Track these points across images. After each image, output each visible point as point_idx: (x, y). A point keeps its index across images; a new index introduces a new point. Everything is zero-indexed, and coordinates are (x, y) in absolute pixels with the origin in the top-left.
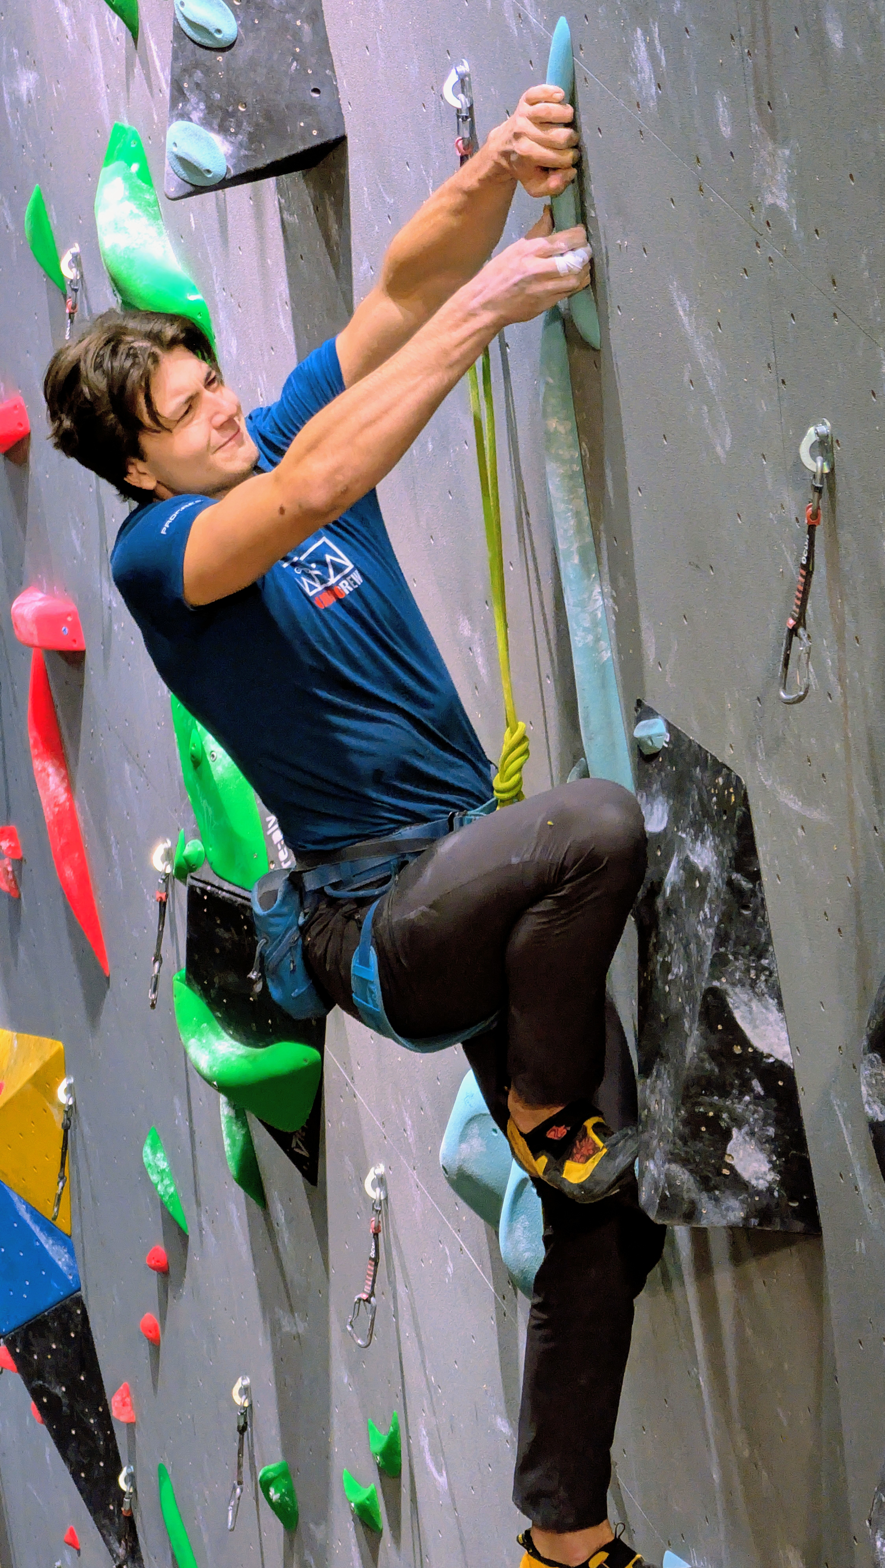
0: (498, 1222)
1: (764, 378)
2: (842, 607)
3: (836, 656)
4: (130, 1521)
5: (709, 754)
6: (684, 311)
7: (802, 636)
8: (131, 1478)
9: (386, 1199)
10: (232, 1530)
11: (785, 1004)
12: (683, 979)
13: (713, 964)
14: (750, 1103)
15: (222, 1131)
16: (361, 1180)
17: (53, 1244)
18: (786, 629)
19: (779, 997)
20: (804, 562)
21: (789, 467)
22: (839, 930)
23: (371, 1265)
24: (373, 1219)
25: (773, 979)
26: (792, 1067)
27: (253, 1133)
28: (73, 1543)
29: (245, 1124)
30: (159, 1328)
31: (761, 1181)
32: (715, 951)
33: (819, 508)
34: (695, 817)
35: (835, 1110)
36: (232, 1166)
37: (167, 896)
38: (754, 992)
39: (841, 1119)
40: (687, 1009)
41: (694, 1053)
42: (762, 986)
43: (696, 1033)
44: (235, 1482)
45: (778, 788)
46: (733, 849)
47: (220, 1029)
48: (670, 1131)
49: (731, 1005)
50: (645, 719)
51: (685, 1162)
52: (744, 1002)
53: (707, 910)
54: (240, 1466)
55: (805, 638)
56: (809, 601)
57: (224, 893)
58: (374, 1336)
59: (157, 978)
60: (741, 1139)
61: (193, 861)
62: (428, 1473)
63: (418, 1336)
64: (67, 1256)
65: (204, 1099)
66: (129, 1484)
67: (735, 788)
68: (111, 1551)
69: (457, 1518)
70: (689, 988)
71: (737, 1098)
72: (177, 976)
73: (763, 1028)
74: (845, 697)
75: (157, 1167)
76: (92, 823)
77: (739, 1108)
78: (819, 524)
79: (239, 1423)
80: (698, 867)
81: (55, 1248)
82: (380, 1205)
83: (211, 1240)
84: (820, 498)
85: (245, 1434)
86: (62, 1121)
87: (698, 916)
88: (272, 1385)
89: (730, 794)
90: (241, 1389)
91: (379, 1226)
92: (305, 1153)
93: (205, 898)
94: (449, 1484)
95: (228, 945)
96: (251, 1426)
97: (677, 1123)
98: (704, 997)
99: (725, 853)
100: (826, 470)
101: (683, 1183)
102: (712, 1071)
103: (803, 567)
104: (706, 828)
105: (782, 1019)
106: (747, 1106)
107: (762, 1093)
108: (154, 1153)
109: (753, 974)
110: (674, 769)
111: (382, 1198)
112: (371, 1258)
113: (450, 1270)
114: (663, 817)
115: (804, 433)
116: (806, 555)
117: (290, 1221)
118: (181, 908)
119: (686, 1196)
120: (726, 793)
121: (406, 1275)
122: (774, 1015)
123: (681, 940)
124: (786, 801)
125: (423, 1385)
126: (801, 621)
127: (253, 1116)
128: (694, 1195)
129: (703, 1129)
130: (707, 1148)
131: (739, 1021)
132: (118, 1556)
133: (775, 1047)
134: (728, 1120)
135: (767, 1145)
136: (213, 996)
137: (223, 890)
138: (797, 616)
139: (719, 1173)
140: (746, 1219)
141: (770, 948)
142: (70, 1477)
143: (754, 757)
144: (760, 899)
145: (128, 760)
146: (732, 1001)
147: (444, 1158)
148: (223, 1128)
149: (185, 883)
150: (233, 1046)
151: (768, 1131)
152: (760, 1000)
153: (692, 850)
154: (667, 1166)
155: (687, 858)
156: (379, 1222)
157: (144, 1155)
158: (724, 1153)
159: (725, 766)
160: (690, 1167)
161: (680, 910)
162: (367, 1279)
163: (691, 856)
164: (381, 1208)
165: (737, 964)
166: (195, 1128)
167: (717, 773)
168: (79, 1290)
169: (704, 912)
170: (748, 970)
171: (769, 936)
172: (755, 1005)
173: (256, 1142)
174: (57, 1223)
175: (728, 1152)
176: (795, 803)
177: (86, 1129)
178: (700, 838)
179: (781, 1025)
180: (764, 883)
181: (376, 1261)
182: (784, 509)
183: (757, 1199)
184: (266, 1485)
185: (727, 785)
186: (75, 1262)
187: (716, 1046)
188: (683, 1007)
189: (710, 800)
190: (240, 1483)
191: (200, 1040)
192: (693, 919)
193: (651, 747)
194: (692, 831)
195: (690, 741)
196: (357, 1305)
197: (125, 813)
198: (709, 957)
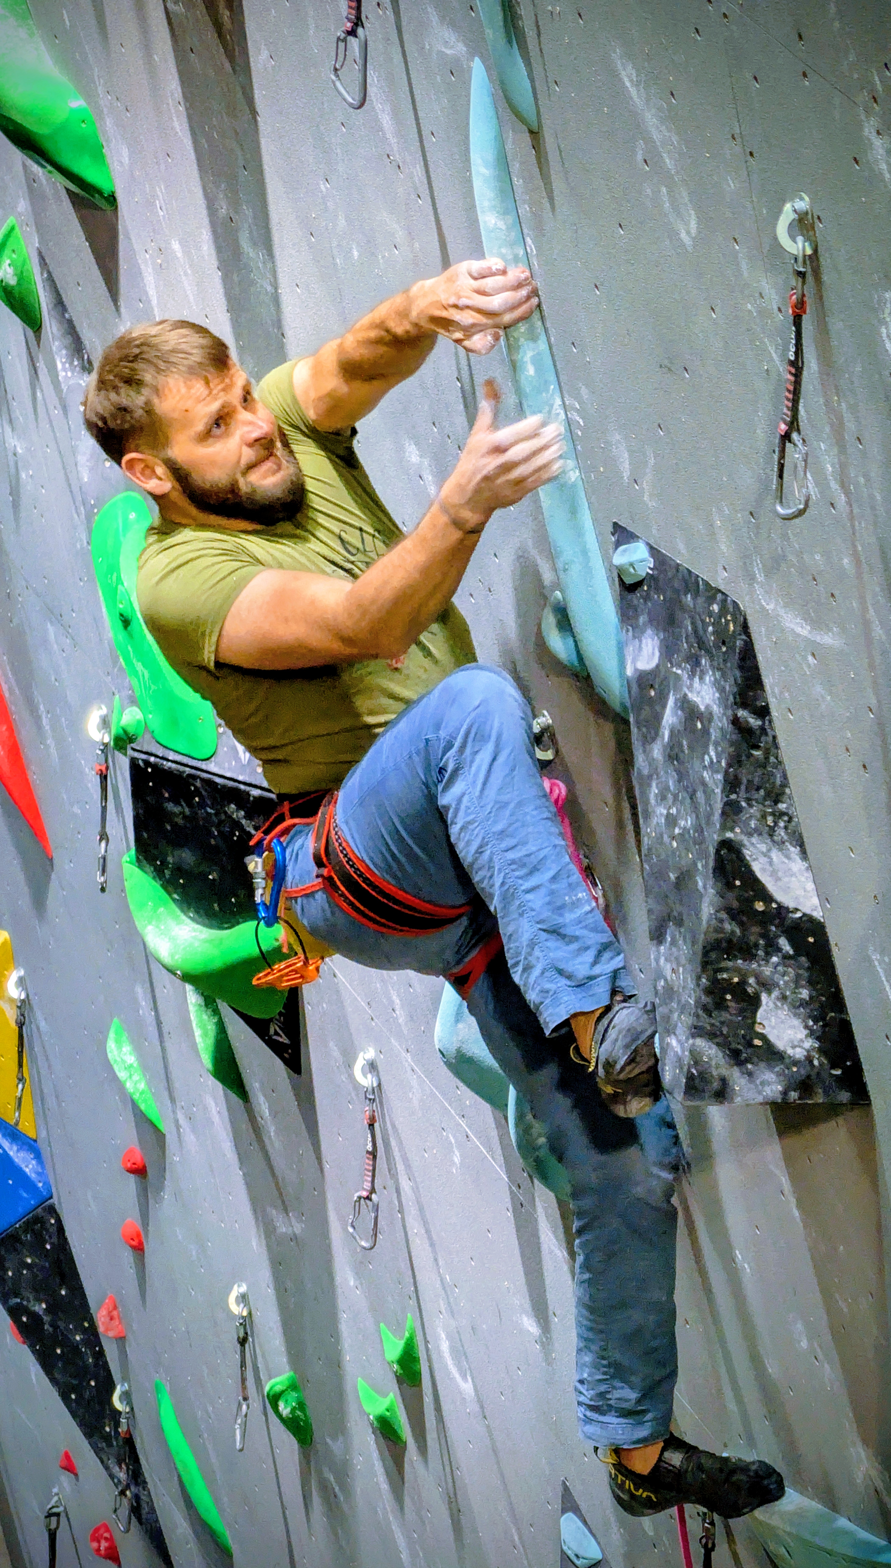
0: (506, 1105)
1: (728, 151)
2: (839, 404)
3: (836, 460)
4: (129, 1442)
5: (700, 579)
6: (631, 81)
7: (797, 442)
8: (126, 1396)
9: (379, 1085)
10: (241, 1450)
11: (808, 851)
12: (691, 832)
13: (724, 813)
14: (778, 965)
15: (190, 1020)
16: (350, 1066)
17: (18, 1151)
18: (778, 436)
19: (801, 845)
20: (792, 358)
21: (765, 251)
22: (864, 766)
23: (368, 1158)
24: (367, 1108)
25: (793, 824)
26: (822, 920)
27: (226, 1020)
28: (69, 1466)
29: (216, 1012)
30: (143, 1236)
31: (798, 1050)
32: (726, 799)
33: (803, 295)
34: (690, 651)
35: (875, 966)
36: (207, 1058)
37: (107, 768)
38: (773, 841)
39: (882, 974)
40: (700, 866)
41: (711, 914)
42: (781, 833)
43: (712, 891)
44: (241, 1398)
45: (781, 612)
46: (736, 682)
47: (178, 911)
48: (692, 1002)
49: (748, 858)
50: (625, 544)
51: (711, 1035)
52: (763, 853)
53: (712, 753)
54: (244, 1380)
55: (800, 445)
56: (801, 401)
57: (170, 764)
58: (378, 1234)
59: (104, 858)
60: (771, 1005)
61: (131, 731)
62: (453, 1379)
63: (428, 1231)
64: (34, 1162)
65: (168, 986)
66: (125, 1403)
67: (734, 615)
68: (112, 1476)
69: (488, 1427)
70: (700, 842)
71: (763, 960)
72: (126, 858)
73: (786, 879)
74: (851, 506)
75: (123, 1061)
76: (17, 692)
77: (767, 971)
78: (805, 313)
79: (238, 1335)
80: (698, 706)
81: (22, 1154)
82: (374, 1093)
83: (190, 1138)
84: (804, 283)
85: (247, 1346)
86: (15, 1017)
87: (703, 761)
88: (271, 1291)
89: (727, 622)
90: (237, 1297)
91: (374, 1117)
92: (284, 1039)
93: (150, 770)
94: (476, 1390)
95: (180, 821)
96: (252, 1336)
97: (699, 992)
98: (718, 852)
99: (728, 688)
100: (809, 252)
101: (710, 1059)
102: (733, 932)
103: (792, 363)
104: (703, 661)
105: (807, 869)
106: (775, 968)
107: (791, 952)
108: (119, 1048)
109: (770, 820)
110: (662, 598)
111: (375, 1085)
112: (368, 1152)
113: (457, 1159)
114: (653, 653)
115: (780, 211)
116: (794, 350)
117: (274, 1114)
118: (124, 780)
119: (715, 1073)
120: (723, 620)
121: (408, 1167)
122: (798, 865)
123: (686, 789)
124: (792, 626)
125: (438, 1284)
126: (794, 424)
127: (225, 1004)
128: (724, 1071)
129: (729, 997)
130: (734, 1018)
131: (759, 874)
132: (119, 1481)
133: (801, 900)
134: (755, 985)
135: (802, 1010)
136: (167, 876)
137: (168, 760)
138: (789, 419)
139: (750, 1045)
140: (785, 1093)
141: (787, 791)
142: (59, 1399)
143: (753, 578)
144: (771, 738)
145: (51, 622)
146: (748, 852)
147: (440, 1041)
148: (192, 1018)
149: (125, 754)
150: (195, 931)
151: (801, 993)
152: (781, 850)
153: (690, 687)
154: (691, 1041)
155: (686, 695)
156: (374, 1111)
157: (108, 1051)
158: (754, 1022)
159: (720, 591)
160: (717, 1040)
161: (681, 755)
162: (365, 1175)
163: (690, 695)
164: (375, 1095)
165: (752, 811)
166: (162, 1019)
167: (711, 599)
168: (51, 1197)
169: (709, 755)
170: (764, 817)
171: (785, 777)
172: (775, 855)
173: (230, 1031)
174: (20, 1127)
175: (758, 1020)
176: (802, 627)
177: (43, 1024)
178: (698, 673)
179: (806, 874)
180: (774, 719)
181: (373, 1154)
182: (763, 298)
183: (795, 1069)
184: (274, 1399)
185: (724, 611)
186: (43, 1167)
187: (735, 904)
188: (695, 865)
189: (705, 631)
190: (245, 1399)
191: (157, 927)
192: (697, 764)
193: (633, 575)
194: (688, 666)
195: (678, 565)
196: (357, 1204)
197: (53, 679)
198: (718, 806)
